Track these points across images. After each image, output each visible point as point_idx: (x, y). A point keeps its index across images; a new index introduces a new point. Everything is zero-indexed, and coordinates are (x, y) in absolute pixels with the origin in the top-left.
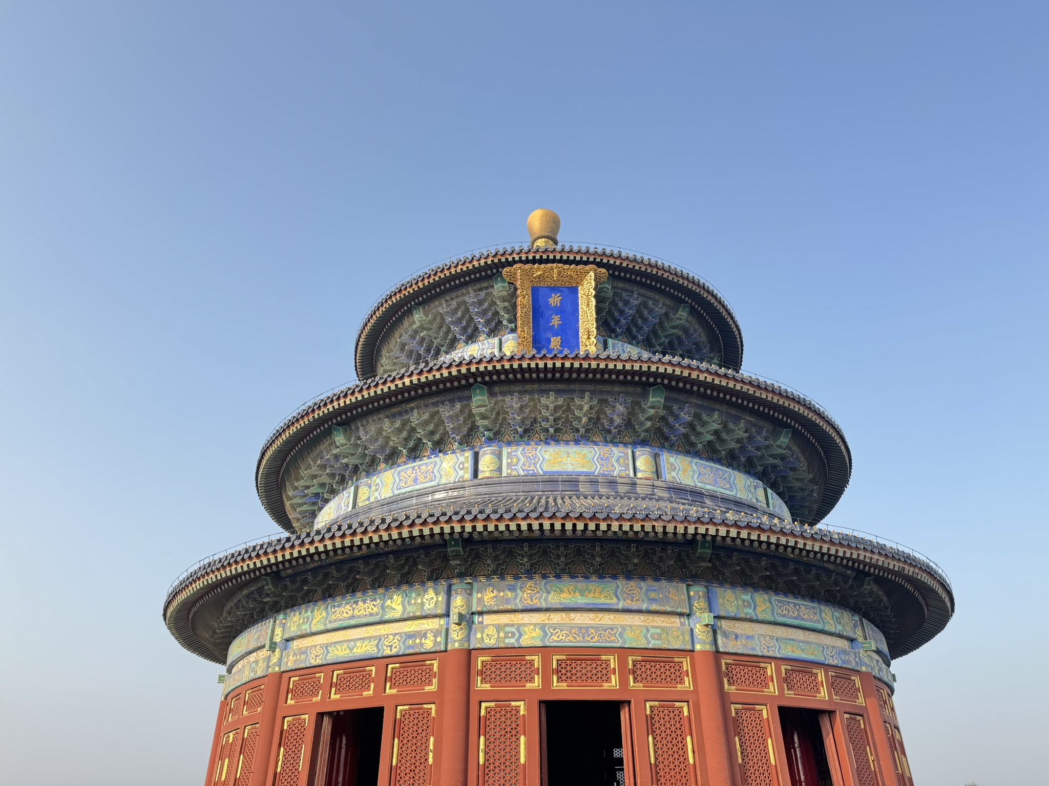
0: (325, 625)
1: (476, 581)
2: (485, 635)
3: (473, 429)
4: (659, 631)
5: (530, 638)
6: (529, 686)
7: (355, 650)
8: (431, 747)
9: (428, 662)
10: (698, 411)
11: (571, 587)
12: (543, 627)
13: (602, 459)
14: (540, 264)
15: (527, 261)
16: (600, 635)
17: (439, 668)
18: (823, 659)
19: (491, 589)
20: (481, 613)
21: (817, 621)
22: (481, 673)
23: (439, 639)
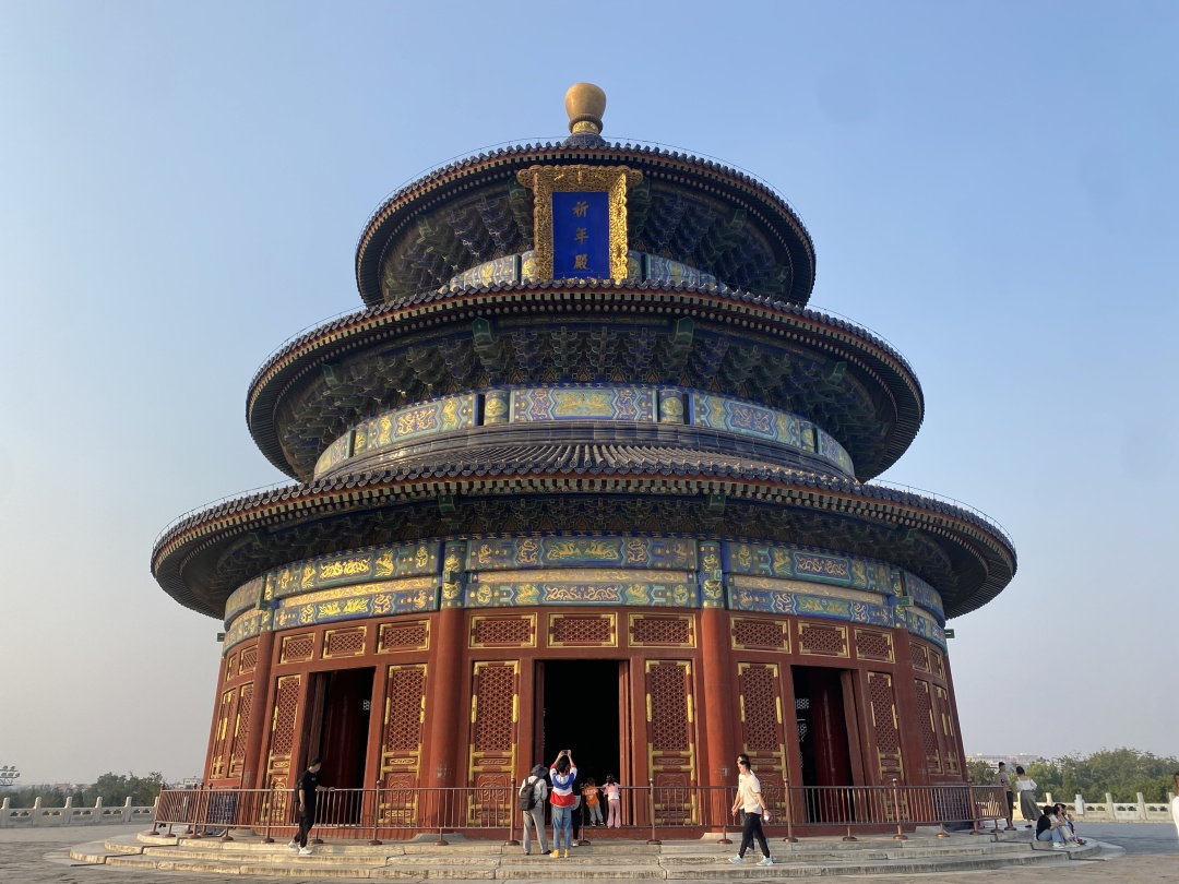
0: (315, 583)
1: (471, 538)
2: (479, 594)
3: (478, 367)
4: (663, 588)
5: (526, 596)
6: (524, 645)
7: (346, 609)
8: (423, 706)
9: (420, 622)
10: (734, 345)
11: (572, 545)
12: (540, 586)
13: (621, 403)
14: (561, 165)
15: (545, 162)
16: (600, 594)
17: (431, 626)
18: (848, 616)
19: (486, 546)
20: (476, 572)
21: (845, 577)
22: (475, 632)
23: (431, 598)
